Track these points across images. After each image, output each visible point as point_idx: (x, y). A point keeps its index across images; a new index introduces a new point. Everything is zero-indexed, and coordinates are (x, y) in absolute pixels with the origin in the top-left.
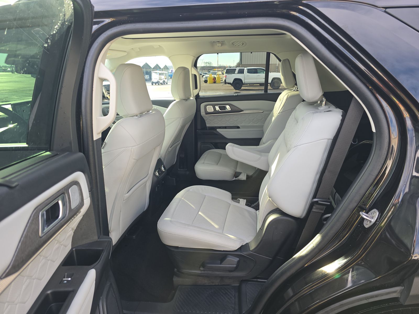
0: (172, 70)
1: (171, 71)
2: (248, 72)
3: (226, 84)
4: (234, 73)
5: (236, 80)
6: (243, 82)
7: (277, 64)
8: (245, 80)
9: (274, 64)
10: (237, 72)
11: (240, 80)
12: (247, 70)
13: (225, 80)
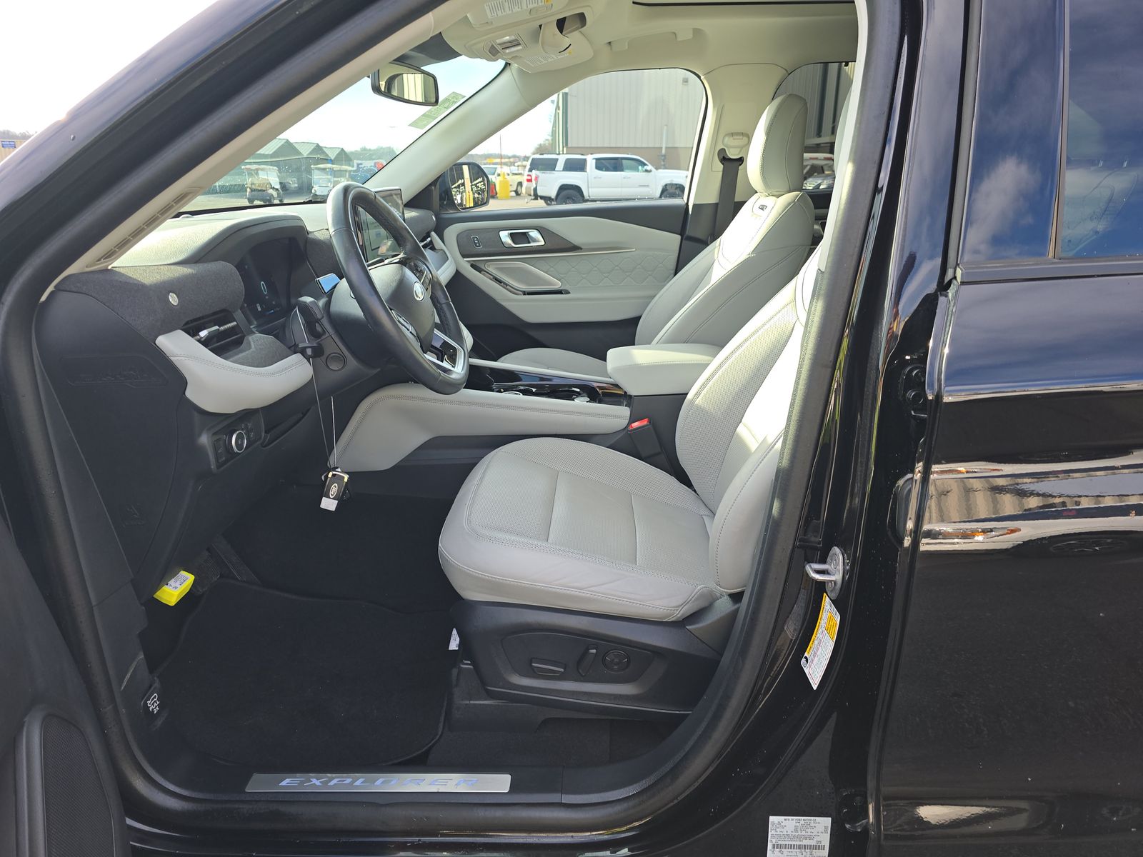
0: (358, 165)
1: (355, 165)
2: (598, 167)
3: (536, 199)
4: (554, 170)
5: (563, 188)
6: (585, 194)
7: (662, 148)
8: (590, 189)
9: (654, 148)
10: (560, 165)
11: (577, 189)
12: (594, 161)
13: (535, 190)
